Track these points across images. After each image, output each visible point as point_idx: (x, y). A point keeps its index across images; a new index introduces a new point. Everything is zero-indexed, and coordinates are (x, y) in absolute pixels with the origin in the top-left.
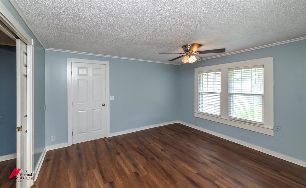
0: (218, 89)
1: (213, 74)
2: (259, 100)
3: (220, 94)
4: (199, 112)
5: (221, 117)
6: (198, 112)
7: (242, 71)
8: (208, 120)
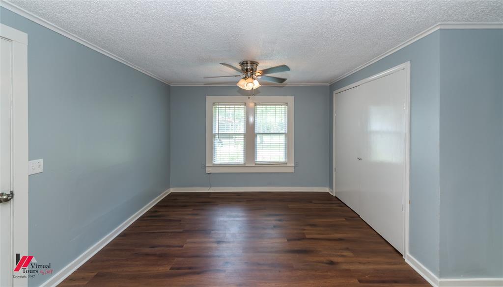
0: (242, 129)
1: (234, 109)
2: (283, 137)
3: (244, 135)
4: (214, 164)
5: (246, 165)
6: (212, 165)
7: (266, 107)
8: (230, 173)
